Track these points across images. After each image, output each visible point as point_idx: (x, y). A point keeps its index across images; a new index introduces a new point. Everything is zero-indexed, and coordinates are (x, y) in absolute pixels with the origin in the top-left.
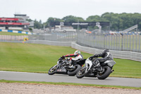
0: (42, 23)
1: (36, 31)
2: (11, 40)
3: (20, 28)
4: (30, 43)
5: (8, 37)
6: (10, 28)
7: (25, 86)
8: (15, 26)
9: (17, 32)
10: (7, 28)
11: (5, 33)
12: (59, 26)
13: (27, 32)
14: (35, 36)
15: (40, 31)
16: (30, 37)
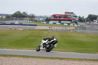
0: (84, 18)
1: (80, 24)
2: (63, 30)
3: (69, 22)
4: (76, 32)
5: (61, 28)
6: (62, 22)
7: (72, 62)
8: (66, 20)
9: (67, 24)
10: (60, 22)
11: (58, 25)
12: (96, 21)
13: (74, 25)
14: (79, 27)
15: (83, 24)
16: (76, 28)
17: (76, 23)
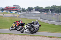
1: (23, 13)
2: (12, 16)
3: (16, 11)
4: (20, 18)
5: (11, 15)
6: (11, 11)
7: (17, 36)
8: (14, 10)
9: (14, 13)
10: (10, 11)
11: (9, 13)
12: (33, 11)
13: (19, 13)
14: (22, 15)
15: (25, 13)
16: (20, 15)
17: (20, 12)
